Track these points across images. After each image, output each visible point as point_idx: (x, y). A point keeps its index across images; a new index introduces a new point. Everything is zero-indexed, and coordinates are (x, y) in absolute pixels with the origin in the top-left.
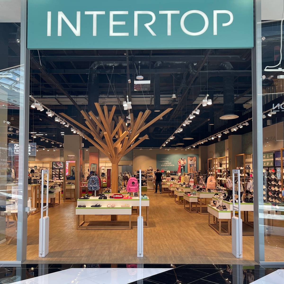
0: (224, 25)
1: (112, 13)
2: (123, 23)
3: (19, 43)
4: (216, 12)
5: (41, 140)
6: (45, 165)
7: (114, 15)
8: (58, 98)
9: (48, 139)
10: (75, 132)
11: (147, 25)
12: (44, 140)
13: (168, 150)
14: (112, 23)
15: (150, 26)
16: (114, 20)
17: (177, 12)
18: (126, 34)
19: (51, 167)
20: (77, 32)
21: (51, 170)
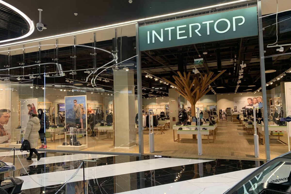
0: (239, 24)
1: (178, 27)
2: (184, 31)
3: (136, 49)
4: (234, 18)
5: (157, 92)
6: (162, 107)
7: (179, 28)
8: (163, 68)
9: (160, 92)
10: (173, 87)
11: (196, 31)
12: (158, 92)
13: (241, 94)
14: (178, 32)
15: (198, 31)
16: (179, 31)
17: (212, 21)
18: (186, 37)
19: (165, 108)
20: (161, 40)
21: (165, 110)
